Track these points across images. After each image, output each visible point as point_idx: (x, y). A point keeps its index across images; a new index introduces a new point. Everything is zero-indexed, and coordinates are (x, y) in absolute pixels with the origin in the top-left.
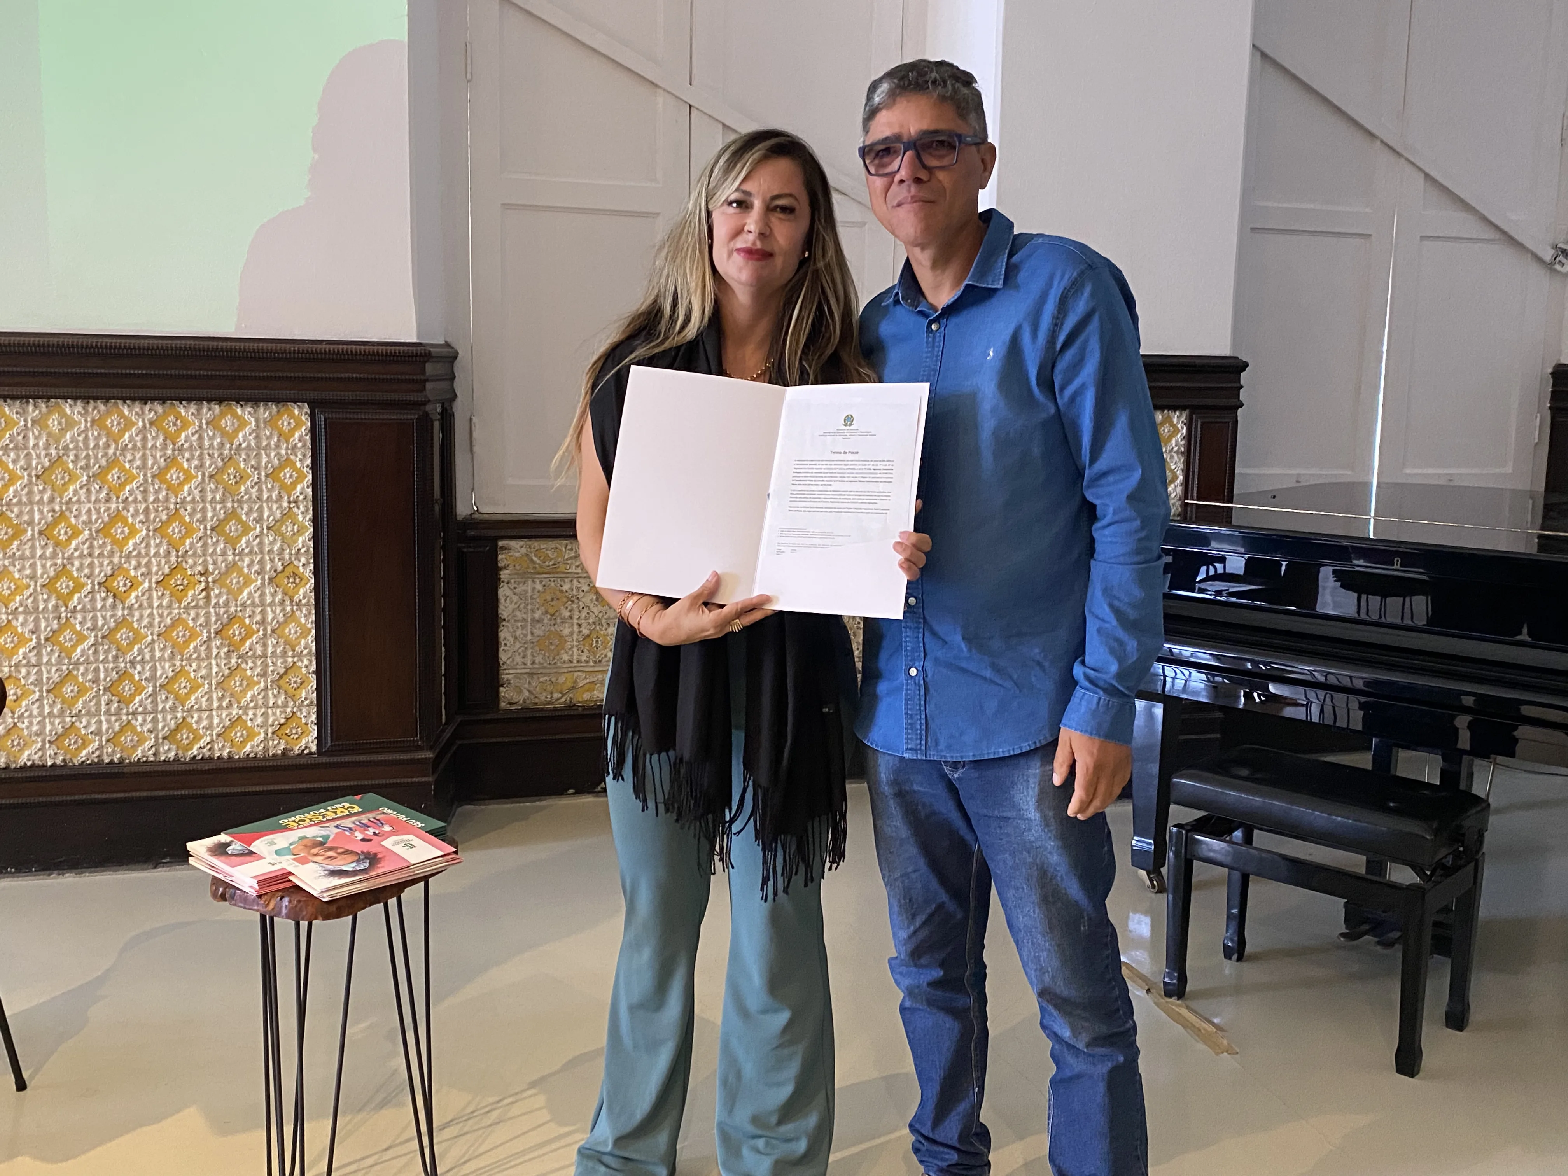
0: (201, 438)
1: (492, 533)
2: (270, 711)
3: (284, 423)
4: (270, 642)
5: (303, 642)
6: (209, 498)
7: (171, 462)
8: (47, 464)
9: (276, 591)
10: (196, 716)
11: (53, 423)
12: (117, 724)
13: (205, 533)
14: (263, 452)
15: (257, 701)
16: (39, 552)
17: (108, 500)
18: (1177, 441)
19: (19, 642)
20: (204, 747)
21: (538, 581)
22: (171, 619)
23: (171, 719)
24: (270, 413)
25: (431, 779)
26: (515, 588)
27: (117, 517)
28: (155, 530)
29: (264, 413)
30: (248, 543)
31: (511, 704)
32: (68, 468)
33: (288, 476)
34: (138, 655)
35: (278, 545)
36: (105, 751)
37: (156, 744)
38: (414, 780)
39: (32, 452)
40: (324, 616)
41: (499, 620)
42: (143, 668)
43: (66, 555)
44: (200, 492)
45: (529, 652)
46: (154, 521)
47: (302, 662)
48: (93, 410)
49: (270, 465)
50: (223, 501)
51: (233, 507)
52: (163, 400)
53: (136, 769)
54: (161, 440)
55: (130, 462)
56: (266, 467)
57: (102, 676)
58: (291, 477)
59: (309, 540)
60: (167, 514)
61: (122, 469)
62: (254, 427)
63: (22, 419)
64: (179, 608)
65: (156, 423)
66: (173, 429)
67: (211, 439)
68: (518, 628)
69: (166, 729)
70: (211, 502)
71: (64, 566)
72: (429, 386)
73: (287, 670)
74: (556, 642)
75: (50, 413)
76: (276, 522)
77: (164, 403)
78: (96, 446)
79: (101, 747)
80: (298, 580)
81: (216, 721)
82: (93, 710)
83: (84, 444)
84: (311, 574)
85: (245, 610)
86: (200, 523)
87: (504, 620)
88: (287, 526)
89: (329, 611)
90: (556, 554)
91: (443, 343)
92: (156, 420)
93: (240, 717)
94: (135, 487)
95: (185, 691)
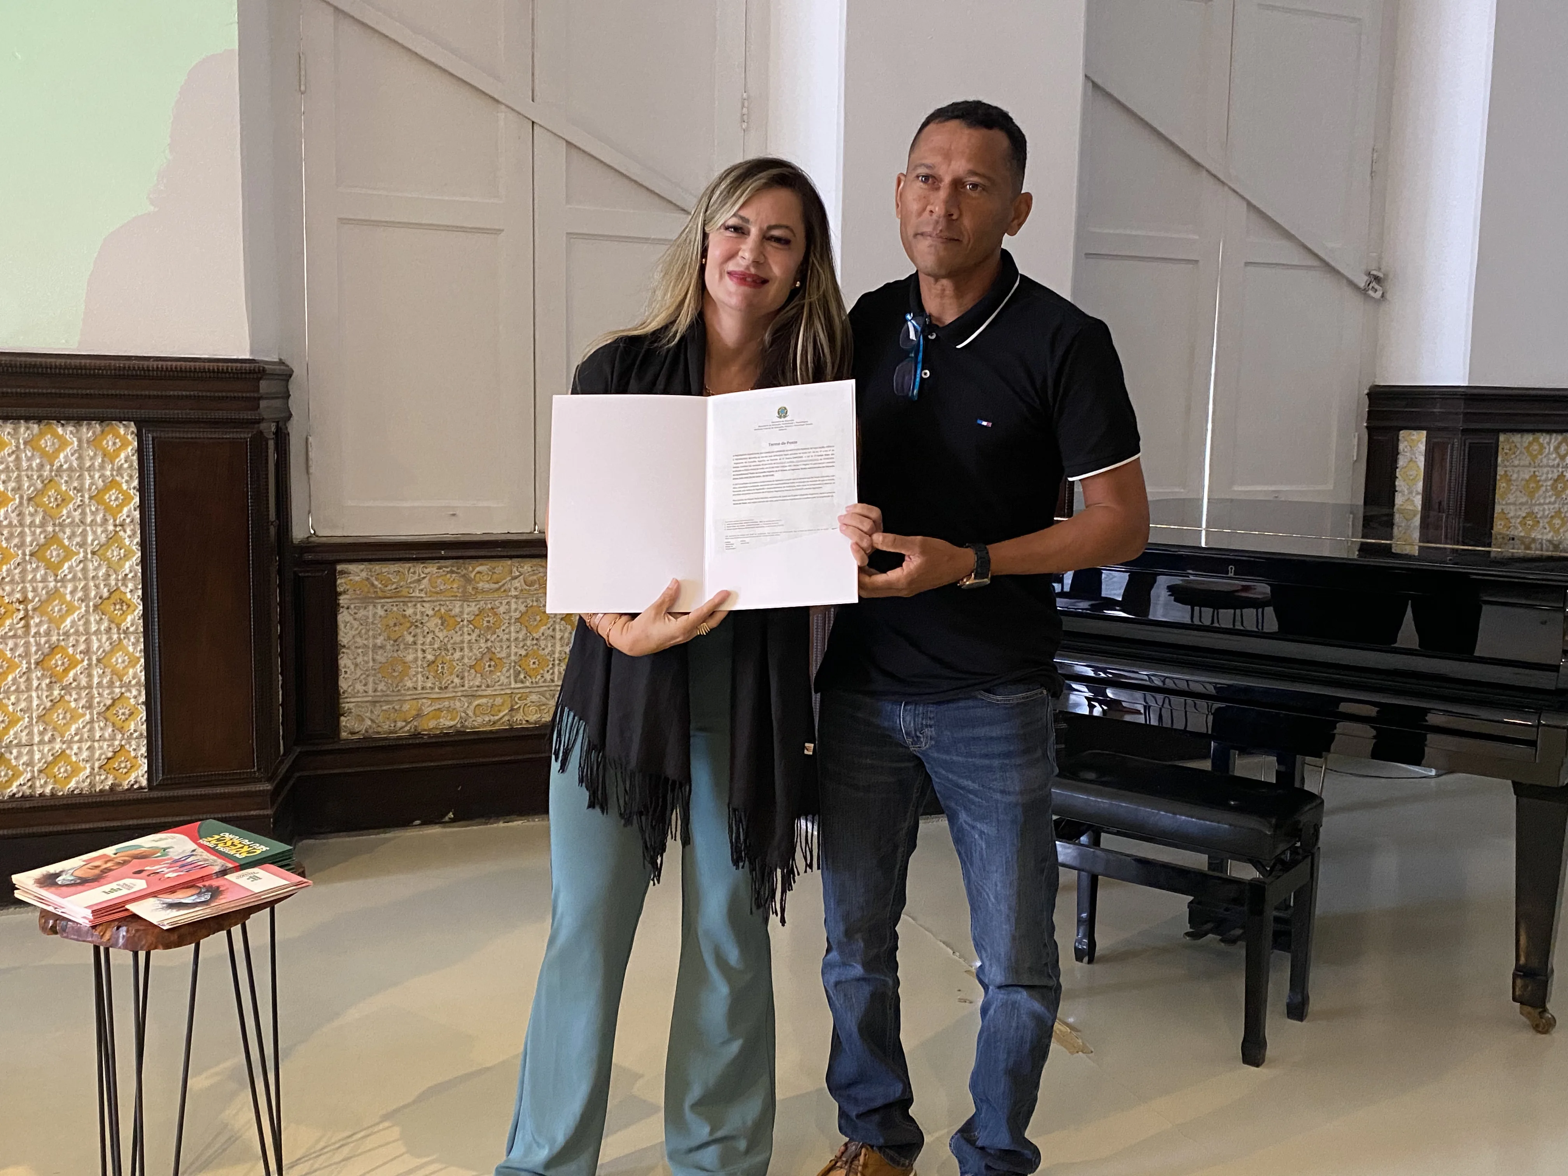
0: (18, 459)
1: (330, 557)
2: (96, 745)
3: (109, 442)
4: (95, 673)
5: (131, 671)
6: (28, 522)
9: (101, 619)
10: (15, 751)
13: (24, 559)
14: (86, 473)
15: (82, 736)
20: (24, 784)
21: (379, 607)
24: (94, 433)
25: (269, 812)
26: (356, 613)
29: (88, 433)
30: (71, 568)
31: (353, 733)
33: (113, 498)
35: (104, 570)
38: (252, 813)
40: (153, 643)
41: (339, 647)
44: (18, 515)
45: (371, 679)
47: (130, 691)
49: (94, 487)
50: (43, 525)
51: (54, 531)
56: (90, 489)
58: (117, 499)
59: (137, 565)
62: (76, 448)
67: (29, 459)
68: (358, 655)
70: (30, 526)
72: (263, 404)
73: (114, 701)
74: (400, 668)
76: (101, 546)
80: (125, 607)
81: (37, 756)
84: (139, 600)
85: (68, 639)
86: (19, 548)
87: (344, 646)
88: (113, 551)
89: (159, 638)
90: (398, 577)
91: (277, 360)
93: (64, 751)
95: (3, 725)
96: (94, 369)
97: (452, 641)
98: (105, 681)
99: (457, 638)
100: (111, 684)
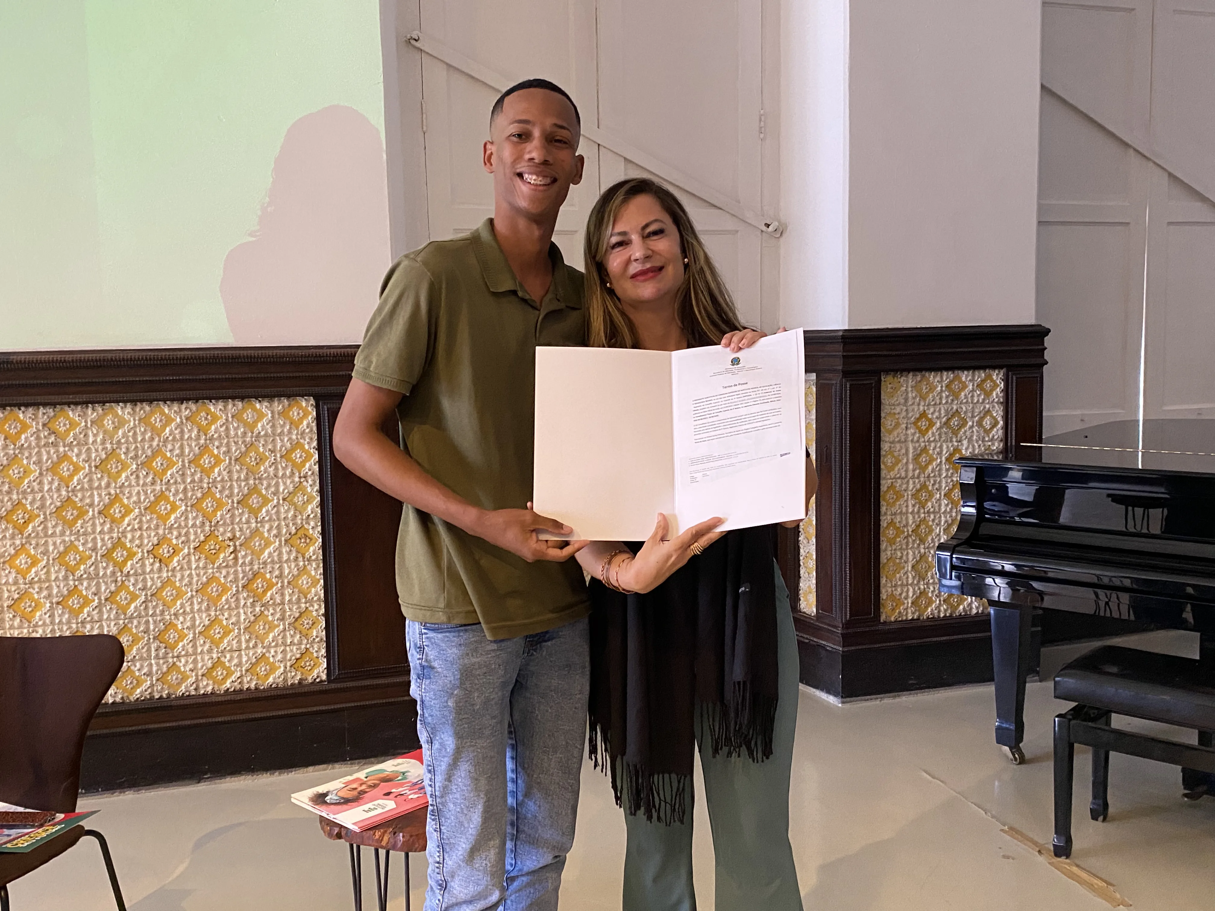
0: (227, 429)
2: (288, 648)
3: (294, 413)
4: (286, 592)
5: (313, 590)
6: (235, 477)
7: (204, 449)
8: (104, 456)
9: (291, 551)
10: (228, 656)
11: (108, 423)
12: (165, 666)
13: (233, 506)
14: (278, 438)
15: (277, 641)
16: (99, 529)
17: (153, 484)
18: (997, 394)
19: (84, 603)
20: (235, 681)
22: (206, 578)
23: (209, 659)
24: (283, 406)
27: (161, 497)
28: (192, 506)
29: (278, 407)
30: (267, 511)
32: (121, 459)
33: (298, 456)
34: (181, 608)
35: (292, 513)
36: (155, 689)
37: (197, 680)
39: (91, 446)
40: (330, 568)
42: (185, 619)
43: (120, 530)
44: (228, 472)
46: (191, 499)
47: (313, 606)
48: (140, 410)
49: (284, 448)
50: (246, 479)
51: (254, 484)
52: (196, 400)
53: (182, 702)
54: (195, 432)
55: (170, 451)
56: (281, 450)
57: (152, 627)
58: (301, 456)
59: (317, 507)
60: (202, 492)
61: (164, 457)
62: (270, 418)
63: (83, 421)
64: (213, 568)
65: (191, 418)
66: (204, 423)
67: (236, 429)
69: (204, 668)
70: (237, 481)
71: (119, 538)
73: (301, 614)
75: (105, 415)
76: (290, 494)
77: (197, 402)
78: (143, 440)
79: (152, 685)
80: (308, 541)
81: (244, 659)
82: (145, 655)
83: (133, 439)
84: (319, 535)
85: (266, 567)
86: (229, 498)
88: (298, 497)
89: (335, 564)
92: (191, 416)
93: (264, 655)
94: (175, 471)
95: (219, 636)
96: (282, 357)
98: (294, 599)
100: (299, 600)
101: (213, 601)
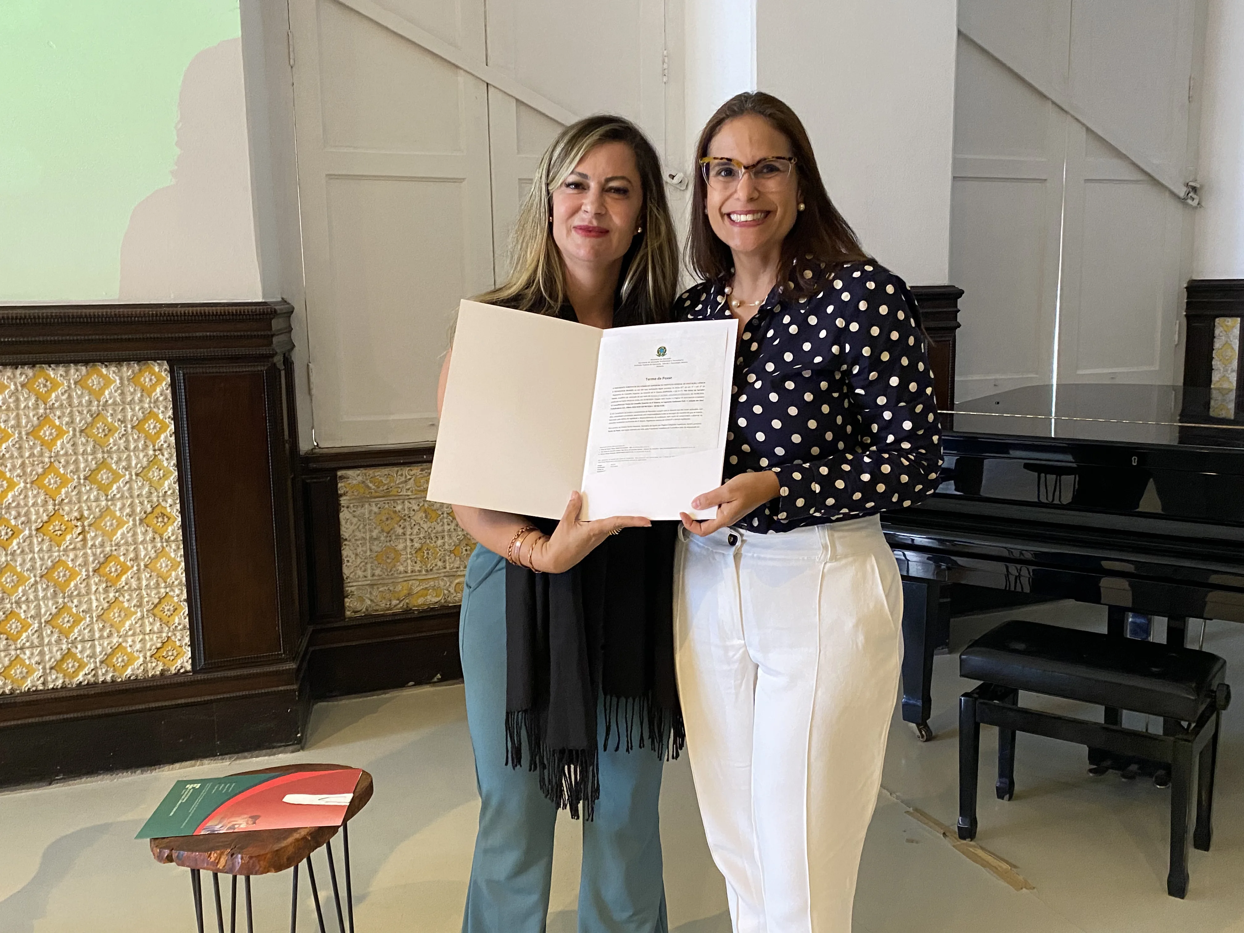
0: (70, 397)
1: (333, 465)
2: (147, 637)
3: (146, 379)
4: (143, 576)
5: (173, 573)
6: (81, 451)
7: (44, 420)
9: (146, 531)
10: (79, 646)
12: (7, 659)
13: (79, 483)
14: (128, 407)
15: (135, 630)
20: (89, 674)
21: (374, 504)
22: (52, 562)
23: (57, 651)
24: (133, 372)
25: (295, 687)
26: (354, 511)
28: (32, 482)
29: (128, 372)
30: (119, 488)
31: (356, 612)
33: (152, 427)
34: (23, 596)
35: (147, 489)
37: (44, 674)
38: (280, 688)
40: (192, 550)
41: (342, 540)
44: (73, 445)
45: (369, 566)
46: (31, 474)
47: (174, 591)
49: (135, 418)
50: (94, 453)
51: (103, 457)
52: (33, 364)
53: (27, 698)
54: (33, 401)
55: (6, 422)
56: (132, 420)
58: (155, 427)
59: (175, 483)
60: (43, 467)
62: (118, 385)
64: (59, 551)
65: (28, 385)
67: (80, 397)
68: (358, 546)
69: (53, 660)
70: (83, 454)
72: (275, 340)
73: (161, 599)
74: (392, 555)
76: (144, 468)
77: (34, 366)
80: (166, 520)
81: (98, 649)
84: (177, 513)
85: (119, 549)
86: (74, 474)
87: (346, 540)
88: (153, 472)
89: (196, 545)
90: (388, 480)
91: (280, 299)
92: (27, 382)
93: (120, 644)
94: (11, 444)
95: (69, 625)
96: (131, 317)
97: (434, 531)
99: (439, 528)
100: (158, 585)
101: (59, 588)
